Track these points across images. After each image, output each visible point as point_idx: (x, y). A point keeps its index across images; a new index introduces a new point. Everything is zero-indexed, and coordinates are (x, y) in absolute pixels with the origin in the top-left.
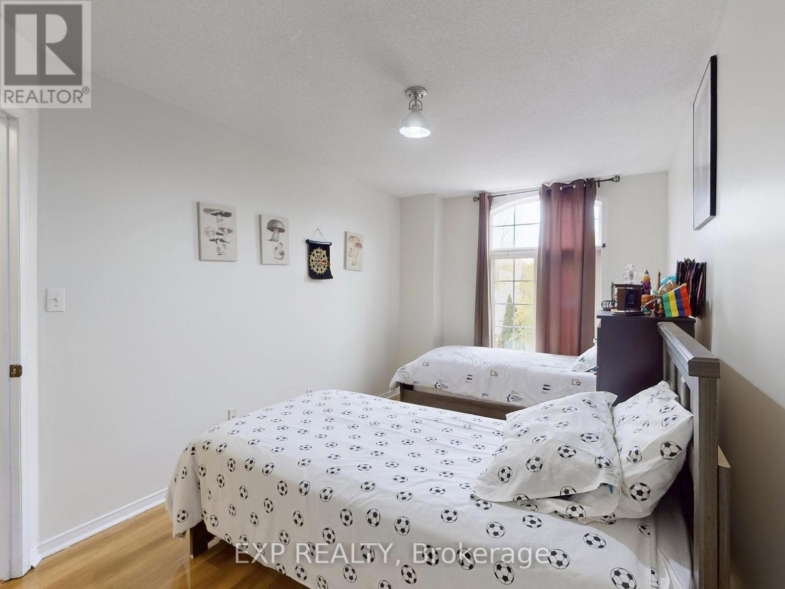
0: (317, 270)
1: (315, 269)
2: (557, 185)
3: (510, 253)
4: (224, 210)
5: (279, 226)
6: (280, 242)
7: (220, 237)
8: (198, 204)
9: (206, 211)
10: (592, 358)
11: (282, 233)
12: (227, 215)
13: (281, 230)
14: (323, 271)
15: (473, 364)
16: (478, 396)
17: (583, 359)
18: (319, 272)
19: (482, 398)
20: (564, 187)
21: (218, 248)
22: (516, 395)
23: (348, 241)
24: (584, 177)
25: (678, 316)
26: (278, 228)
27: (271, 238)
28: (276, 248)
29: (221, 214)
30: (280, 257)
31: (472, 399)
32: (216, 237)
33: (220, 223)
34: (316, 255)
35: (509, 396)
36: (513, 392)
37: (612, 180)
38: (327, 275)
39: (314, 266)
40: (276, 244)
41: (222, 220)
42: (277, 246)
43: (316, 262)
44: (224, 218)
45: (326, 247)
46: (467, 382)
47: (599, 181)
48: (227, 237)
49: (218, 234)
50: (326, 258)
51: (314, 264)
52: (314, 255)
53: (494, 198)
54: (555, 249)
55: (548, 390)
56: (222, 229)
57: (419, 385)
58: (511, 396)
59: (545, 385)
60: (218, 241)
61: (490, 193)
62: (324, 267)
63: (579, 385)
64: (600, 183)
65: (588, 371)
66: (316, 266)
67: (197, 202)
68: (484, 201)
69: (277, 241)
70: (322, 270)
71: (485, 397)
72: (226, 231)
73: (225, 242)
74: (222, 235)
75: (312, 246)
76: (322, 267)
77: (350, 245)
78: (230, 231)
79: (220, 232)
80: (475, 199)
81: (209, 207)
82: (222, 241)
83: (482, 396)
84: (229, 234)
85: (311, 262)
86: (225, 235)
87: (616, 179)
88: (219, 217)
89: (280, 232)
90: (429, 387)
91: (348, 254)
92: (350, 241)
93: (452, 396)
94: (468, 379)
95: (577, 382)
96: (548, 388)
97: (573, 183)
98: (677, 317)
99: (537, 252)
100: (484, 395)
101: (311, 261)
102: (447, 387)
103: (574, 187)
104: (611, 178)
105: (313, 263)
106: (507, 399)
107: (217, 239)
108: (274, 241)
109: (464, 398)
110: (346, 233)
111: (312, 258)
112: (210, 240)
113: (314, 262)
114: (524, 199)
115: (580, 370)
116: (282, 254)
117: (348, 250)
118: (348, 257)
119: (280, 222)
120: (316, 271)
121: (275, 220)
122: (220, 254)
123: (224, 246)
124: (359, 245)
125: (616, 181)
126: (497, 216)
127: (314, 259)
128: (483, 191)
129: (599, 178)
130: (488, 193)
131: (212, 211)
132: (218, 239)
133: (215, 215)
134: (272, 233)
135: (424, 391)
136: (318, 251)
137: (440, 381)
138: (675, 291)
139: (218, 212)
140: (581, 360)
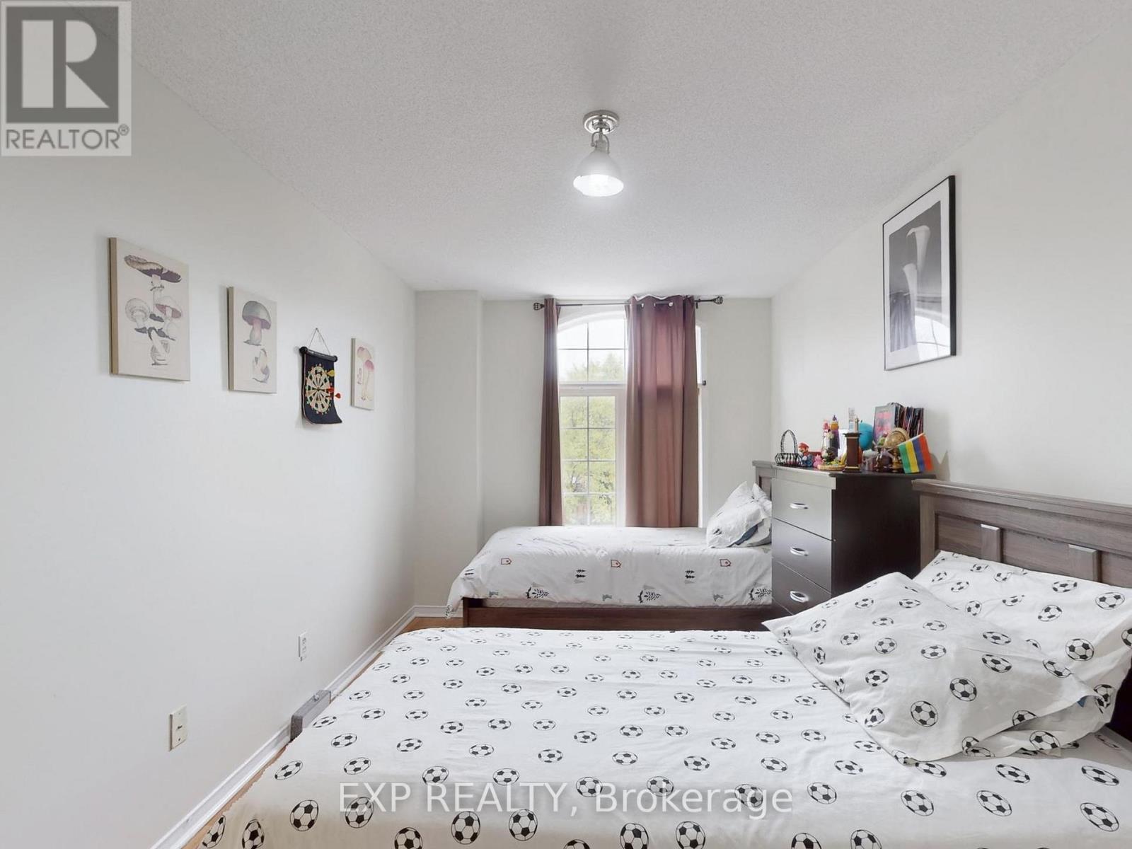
0: (316, 405)
1: (312, 404)
2: (649, 299)
3: (585, 388)
4: (168, 267)
5: (263, 316)
6: (262, 347)
7: (157, 325)
8: (111, 243)
9: (130, 260)
10: (732, 528)
11: (265, 330)
12: (172, 277)
13: (266, 325)
14: (326, 408)
15: (581, 553)
16: (597, 600)
17: (718, 530)
18: (320, 409)
19: (603, 603)
20: (658, 303)
21: (154, 349)
22: (651, 591)
23: (356, 357)
24: (684, 293)
25: (918, 471)
26: (260, 319)
27: (249, 338)
28: (256, 359)
29: (159, 272)
30: (262, 377)
31: (586, 607)
32: (150, 323)
33: (158, 294)
34: (314, 377)
35: (641, 593)
36: (645, 587)
37: (714, 300)
38: (331, 417)
39: (311, 399)
40: (256, 351)
41: (162, 287)
42: (258, 357)
43: (314, 391)
44: (165, 283)
45: (328, 363)
46: (576, 582)
47: (700, 301)
48: (170, 326)
49: (153, 317)
50: (327, 386)
51: (312, 395)
52: (311, 378)
53: (562, 307)
54: (649, 385)
55: (693, 577)
56: (162, 308)
57: (498, 597)
58: (644, 594)
59: (688, 572)
60: (153, 333)
61: (559, 300)
62: (326, 401)
63: (729, 565)
64: (699, 303)
65: (730, 546)
66: (314, 398)
67: (109, 237)
68: (549, 310)
69: (258, 345)
70: (323, 407)
71: (608, 601)
72: (169, 313)
73: (167, 337)
74: (160, 319)
75: (310, 360)
76: (323, 402)
77: (359, 363)
78: (176, 314)
79: (158, 314)
80: (537, 306)
81: (135, 253)
82: (161, 333)
83: (602, 599)
84: (175, 321)
85: (307, 391)
86: (168, 321)
87: (719, 300)
88: (156, 280)
89: (262, 327)
90: (516, 597)
91: (356, 380)
92: (359, 357)
93: (553, 606)
94: (578, 576)
95: (726, 563)
96: (692, 575)
97: (669, 299)
98: (917, 473)
99: (626, 388)
100: (605, 597)
101: (307, 388)
102: (546, 594)
103: (671, 304)
104: (713, 298)
105: (309, 393)
106: (639, 598)
107: (151, 329)
108: (253, 344)
109: (572, 607)
110: (353, 341)
111: (309, 383)
112: (138, 330)
113: (311, 390)
114: (600, 314)
115: (719, 545)
116: (266, 371)
117: (357, 372)
118: (356, 384)
119: (264, 308)
120: (315, 408)
121: (256, 303)
122: (155, 364)
123: (166, 345)
124: (369, 364)
125: (718, 303)
126: (567, 334)
127: (312, 386)
128: (549, 295)
129: (700, 296)
130: (556, 299)
131: (143, 264)
132: (154, 329)
133: (149, 273)
134: (252, 327)
135: (505, 606)
136: (319, 371)
137: (534, 585)
138: (913, 442)
139: (155, 267)
140: (717, 532)
